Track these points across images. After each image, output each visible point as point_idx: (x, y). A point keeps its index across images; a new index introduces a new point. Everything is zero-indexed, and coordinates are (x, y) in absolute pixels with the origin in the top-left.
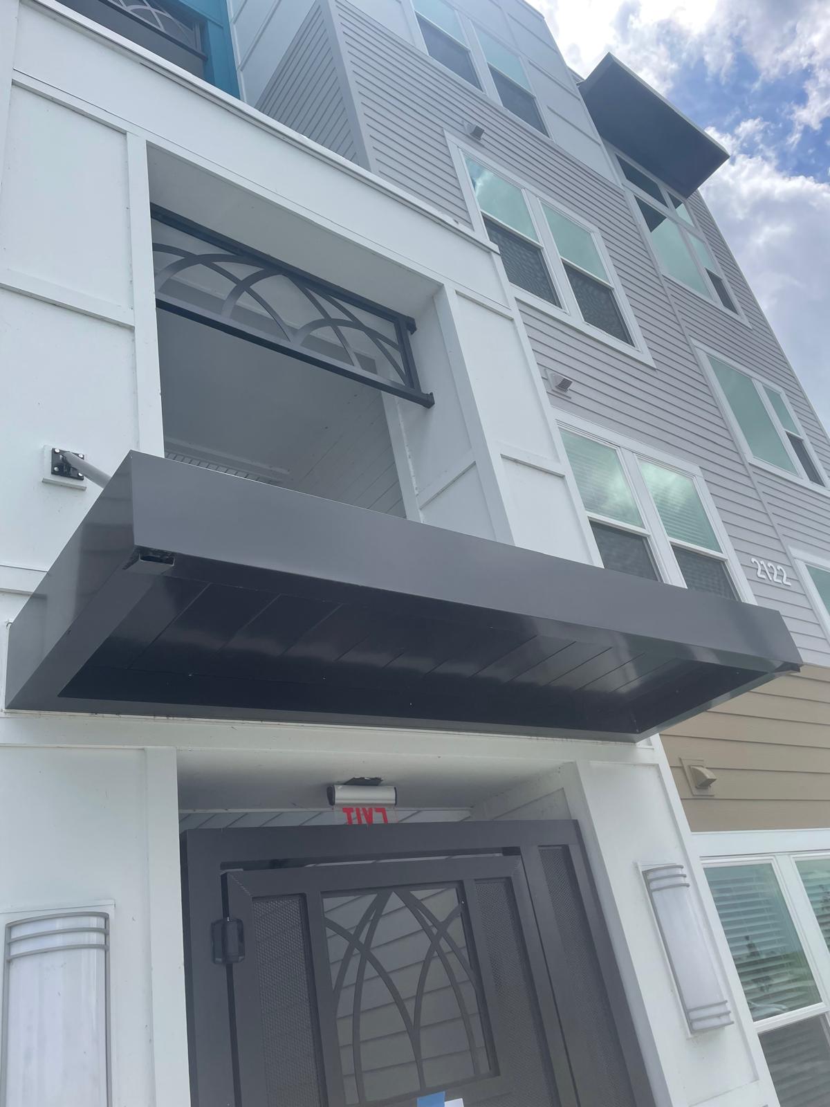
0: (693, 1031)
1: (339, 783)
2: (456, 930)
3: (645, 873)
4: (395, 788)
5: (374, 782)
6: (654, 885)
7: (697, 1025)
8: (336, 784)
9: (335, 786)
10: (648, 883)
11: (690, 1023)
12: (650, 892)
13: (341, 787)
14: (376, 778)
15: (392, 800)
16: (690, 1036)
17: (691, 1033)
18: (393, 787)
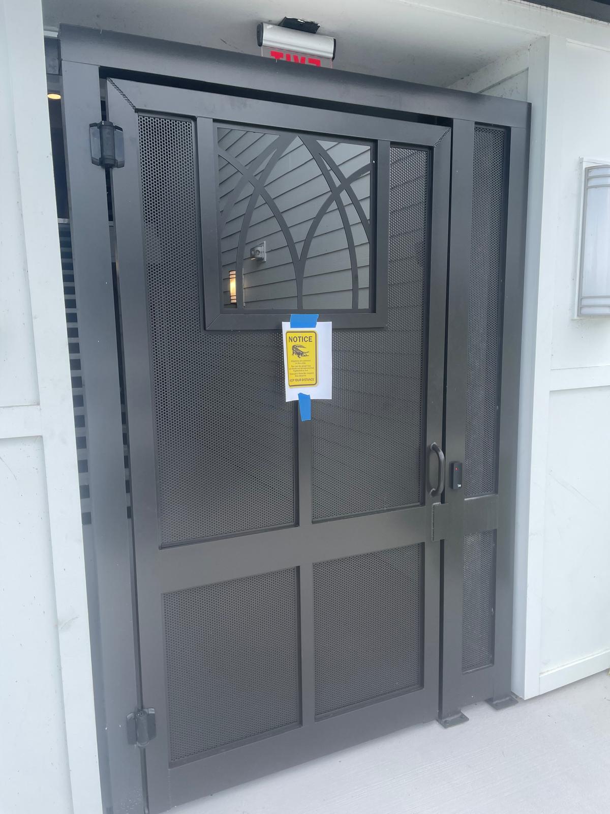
0: (580, 314)
1: (270, 22)
2: (362, 188)
3: (588, 170)
4: (335, 40)
5: (310, 28)
6: (592, 183)
7: (585, 311)
8: (266, 23)
9: (264, 25)
10: (587, 179)
11: (580, 308)
12: (587, 188)
13: (271, 26)
14: (312, 23)
15: (330, 53)
16: (576, 317)
17: (578, 316)
18: (333, 38)
